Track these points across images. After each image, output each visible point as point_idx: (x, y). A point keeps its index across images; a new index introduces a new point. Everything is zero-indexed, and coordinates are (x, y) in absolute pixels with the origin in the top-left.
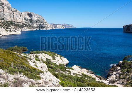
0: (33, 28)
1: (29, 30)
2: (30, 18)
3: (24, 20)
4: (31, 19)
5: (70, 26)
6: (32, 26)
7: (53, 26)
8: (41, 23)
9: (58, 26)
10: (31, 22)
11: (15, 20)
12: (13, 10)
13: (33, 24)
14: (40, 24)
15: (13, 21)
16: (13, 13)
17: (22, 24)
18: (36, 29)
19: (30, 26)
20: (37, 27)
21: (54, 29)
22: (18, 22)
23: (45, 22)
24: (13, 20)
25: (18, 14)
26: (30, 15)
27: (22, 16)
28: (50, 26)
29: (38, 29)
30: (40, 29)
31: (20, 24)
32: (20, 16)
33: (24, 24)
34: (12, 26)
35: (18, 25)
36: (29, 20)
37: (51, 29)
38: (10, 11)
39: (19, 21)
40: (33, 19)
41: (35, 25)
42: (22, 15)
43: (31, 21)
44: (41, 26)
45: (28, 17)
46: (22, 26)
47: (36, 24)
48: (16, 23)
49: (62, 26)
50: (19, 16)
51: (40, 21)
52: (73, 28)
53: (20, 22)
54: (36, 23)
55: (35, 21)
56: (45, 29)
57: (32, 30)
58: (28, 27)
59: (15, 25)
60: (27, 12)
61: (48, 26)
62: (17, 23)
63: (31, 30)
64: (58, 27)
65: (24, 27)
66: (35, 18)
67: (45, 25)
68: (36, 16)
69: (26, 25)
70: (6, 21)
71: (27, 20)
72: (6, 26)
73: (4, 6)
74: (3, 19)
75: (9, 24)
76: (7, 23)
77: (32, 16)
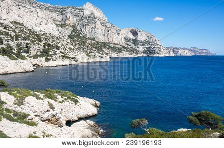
0: (137, 52)
1: (130, 56)
2: (134, 38)
3: (123, 40)
4: (136, 39)
5: (204, 51)
6: (136, 50)
7: (171, 51)
8: (151, 45)
9: (180, 51)
10: (135, 44)
11: (110, 41)
12: (109, 25)
13: (138, 47)
14: (148, 46)
16: (108, 31)
17: (119, 46)
18: (142, 55)
19: (133, 51)
20: (144, 52)
21: (173, 56)
23: (158, 45)
24: (107, 41)
25: (114, 31)
26: (135, 33)
27: (120, 35)
28: (166, 51)
29: (146, 55)
30: (148, 56)
31: (116, 46)
32: (118, 34)
33: (123, 47)
34: (104, 50)
36: (132, 41)
37: (168, 55)
38: (104, 28)
39: (116, 42)
40: (139, 39)
41: (141, 49)
42: (120, 33)
43: (135, 42)
44: (150, 51)
45: (131, 36)
46: (120, 50)
47: (143, 48)
48: (111, 45)
49: (187, 51)
50: (116, 34)
51: (149, 42)
52: (208, 55)
54: (143, 45)
55: (141, 42)
56: (155, 55)
57: (134, 55)
58: (128, 51)
59: (110, 48)
60: (130, 29)
61: (163, 51)
62: (113, 45)
63: (132, 56)
64: (181, 53)
65: (122, 51)
66: (141, 37)
67: (157, 49)
68: (144, 35)
69: (125, 48)
70: (97, 42)
71: (129, 41)
72: (96, 48)
73: (96, 20)
74: (93, 39)
75: (101, 46)
76: (98, 44)
77: (137, 34)
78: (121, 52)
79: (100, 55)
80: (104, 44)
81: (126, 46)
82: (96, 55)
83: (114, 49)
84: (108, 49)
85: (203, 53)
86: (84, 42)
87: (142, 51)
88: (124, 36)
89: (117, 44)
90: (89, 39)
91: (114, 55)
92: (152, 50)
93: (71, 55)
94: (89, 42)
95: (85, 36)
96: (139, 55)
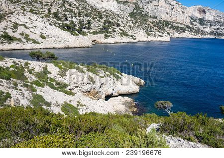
0: (203, 33)
1: (194, 37)
2: (201, 17)
3: (188, 20)
4: (203, 18)
6: (202, 31)
8: (221, 25)
10: (201, 24)
11: (173, 19)
12: (173, 2)
14: (217, 27)
15: (171, 21)
16: (173, 9)
18: (208, 36)
19: (198, 31)
20: (211, 33)
22: (178, 23)
24: (169, 19)
25: (179, 9)
27: (185, 13)
29: (212, 37)
30: (215, 38)
31: (180, 26)
32: (183, 13)
33: (187, 27)
34: (166, 29)
35: (177, 27)
36: (198, 21)
38: (168, 5)
39: (180, 22)
40: (207, 18)
41: (207, 30)
43: (202, 21)
45: (197, 15)
46: (183, 30)
48: (174, 24)
50: (181, 12)
54: (211, 25)
55: (209, 22)
57: (200, 36)
58: (192, 31)
59: (172, 27)
62: (176, 25)
63: (196, 37)
65: (186, 32)
66: (210, 16)
68: (214, 14)
69: (190, 28)
70: (159, 21)
71: (195, 21)
72: (157, 27)
74: (155, 17)
75: (163, 25)
76: (161, 23)
77: (205, 13)
78: (184, 32)
79: (160, 34)
80: (167, 23)
81: (191, 26)
82: (156, 34)
83: (177, 29)
84: (171, 28)
86: (145, 20)
87: (209, 32)
88: (190, 15)
89: (180, 24)
90: (151, 17)
91: (176, 35)
93: (130, 33)
94: (150, 20)
95: (147, 15)
96: (205, 37)
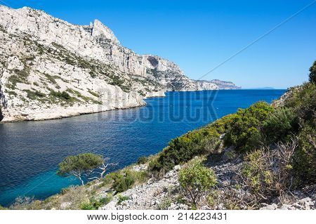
2: (153, 68)
4: (156, 69)
5: (228, 84)
8: (176, 77)
9: (204, 84)
10: (156, 76)
11: (131, 71)
12: (127, 51)
13: (160, 80)
14: (173, 79)
16: (128, 58)
17: (143, 79)
18: (166, 90)
20: (168, 86)
21: (201, 90)
24: (126, 72)
25: (135, 59)
26: (154, 61)
29: (171, 90)
30: (174, 91)
32: (140, 62)
36: (151, 72)
37: (195, 90)
38: (122, 54)
40: (159, 69)
41: (163, 82)
42: (142, 61)
43: (155, 72)
44: (176, 85)
47: (167, 81)
50: (138, 62)
51: (173, 73)
52: (233, 89)
53: (140, 74)
54: (166, 77)
55: (162, 73)
56: (183, 90)
60: (148, 56)
64: (205, 86)
66: (162, 67)
67: (184, 82)
68: (166, 64)
71: (147, 72)
73: (111, 43)
77: (157, 63)
85: (227, 86)
87: (166, 85)
89: (139, 76)
92: (179, 84)
